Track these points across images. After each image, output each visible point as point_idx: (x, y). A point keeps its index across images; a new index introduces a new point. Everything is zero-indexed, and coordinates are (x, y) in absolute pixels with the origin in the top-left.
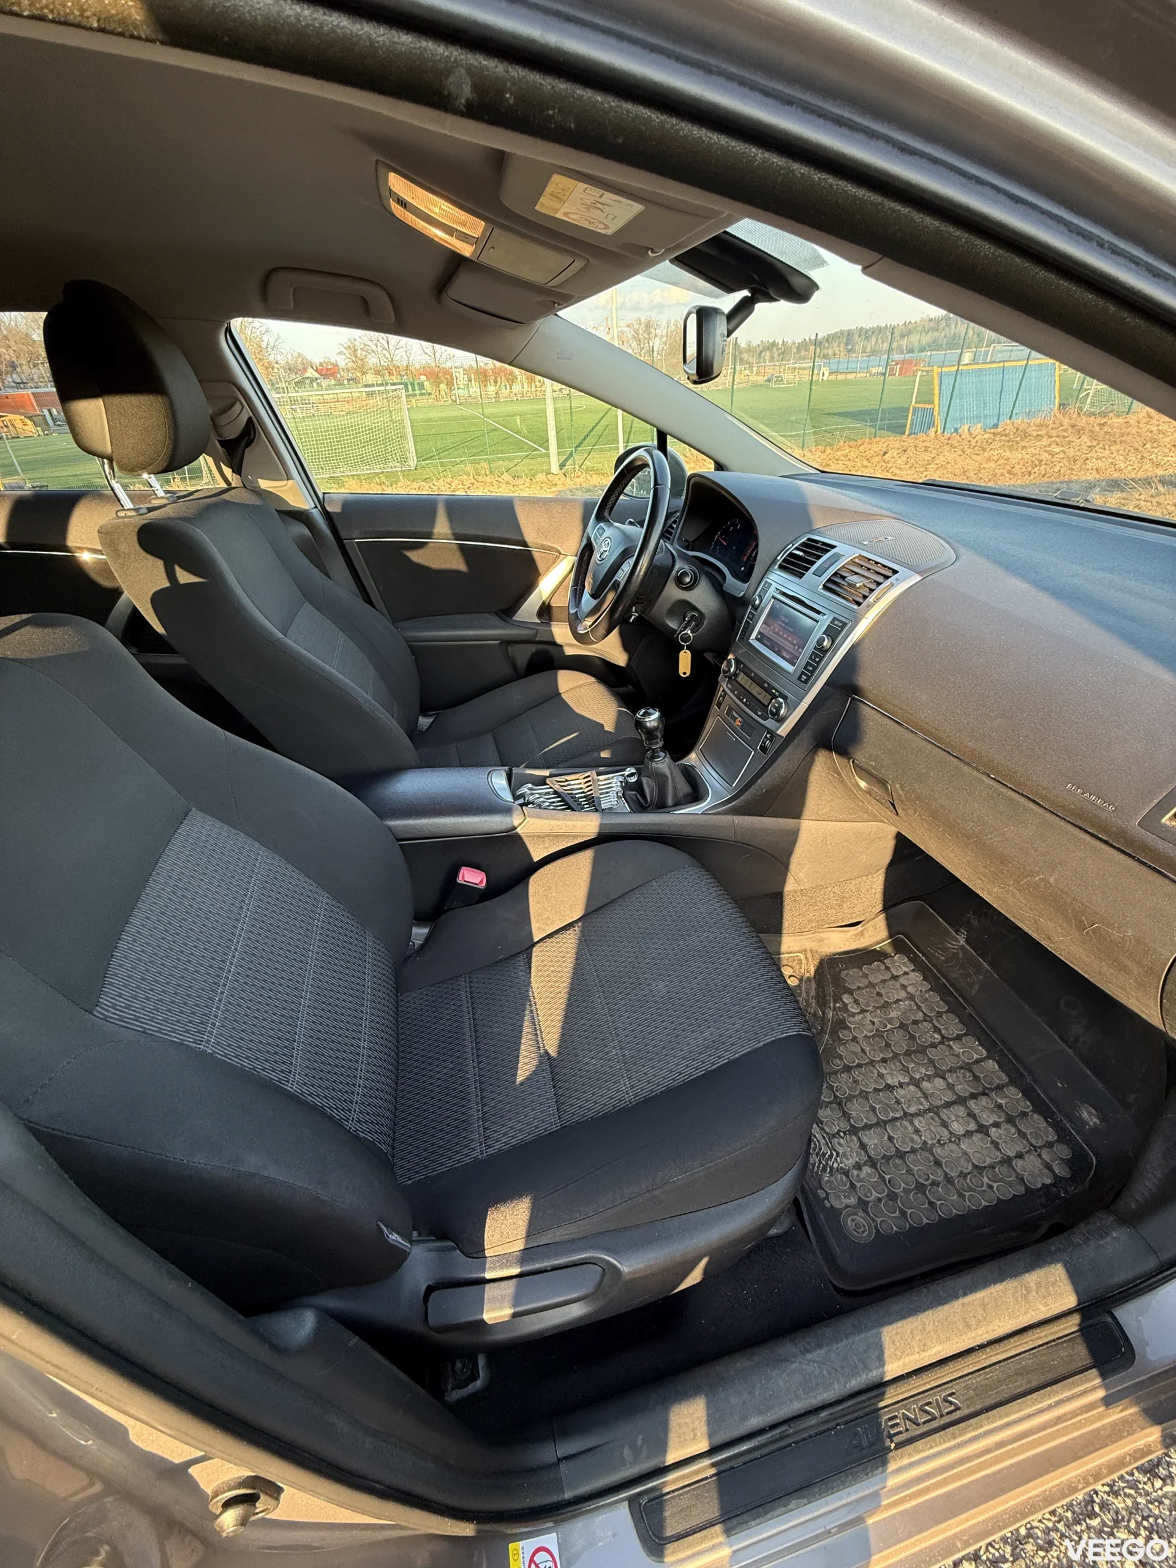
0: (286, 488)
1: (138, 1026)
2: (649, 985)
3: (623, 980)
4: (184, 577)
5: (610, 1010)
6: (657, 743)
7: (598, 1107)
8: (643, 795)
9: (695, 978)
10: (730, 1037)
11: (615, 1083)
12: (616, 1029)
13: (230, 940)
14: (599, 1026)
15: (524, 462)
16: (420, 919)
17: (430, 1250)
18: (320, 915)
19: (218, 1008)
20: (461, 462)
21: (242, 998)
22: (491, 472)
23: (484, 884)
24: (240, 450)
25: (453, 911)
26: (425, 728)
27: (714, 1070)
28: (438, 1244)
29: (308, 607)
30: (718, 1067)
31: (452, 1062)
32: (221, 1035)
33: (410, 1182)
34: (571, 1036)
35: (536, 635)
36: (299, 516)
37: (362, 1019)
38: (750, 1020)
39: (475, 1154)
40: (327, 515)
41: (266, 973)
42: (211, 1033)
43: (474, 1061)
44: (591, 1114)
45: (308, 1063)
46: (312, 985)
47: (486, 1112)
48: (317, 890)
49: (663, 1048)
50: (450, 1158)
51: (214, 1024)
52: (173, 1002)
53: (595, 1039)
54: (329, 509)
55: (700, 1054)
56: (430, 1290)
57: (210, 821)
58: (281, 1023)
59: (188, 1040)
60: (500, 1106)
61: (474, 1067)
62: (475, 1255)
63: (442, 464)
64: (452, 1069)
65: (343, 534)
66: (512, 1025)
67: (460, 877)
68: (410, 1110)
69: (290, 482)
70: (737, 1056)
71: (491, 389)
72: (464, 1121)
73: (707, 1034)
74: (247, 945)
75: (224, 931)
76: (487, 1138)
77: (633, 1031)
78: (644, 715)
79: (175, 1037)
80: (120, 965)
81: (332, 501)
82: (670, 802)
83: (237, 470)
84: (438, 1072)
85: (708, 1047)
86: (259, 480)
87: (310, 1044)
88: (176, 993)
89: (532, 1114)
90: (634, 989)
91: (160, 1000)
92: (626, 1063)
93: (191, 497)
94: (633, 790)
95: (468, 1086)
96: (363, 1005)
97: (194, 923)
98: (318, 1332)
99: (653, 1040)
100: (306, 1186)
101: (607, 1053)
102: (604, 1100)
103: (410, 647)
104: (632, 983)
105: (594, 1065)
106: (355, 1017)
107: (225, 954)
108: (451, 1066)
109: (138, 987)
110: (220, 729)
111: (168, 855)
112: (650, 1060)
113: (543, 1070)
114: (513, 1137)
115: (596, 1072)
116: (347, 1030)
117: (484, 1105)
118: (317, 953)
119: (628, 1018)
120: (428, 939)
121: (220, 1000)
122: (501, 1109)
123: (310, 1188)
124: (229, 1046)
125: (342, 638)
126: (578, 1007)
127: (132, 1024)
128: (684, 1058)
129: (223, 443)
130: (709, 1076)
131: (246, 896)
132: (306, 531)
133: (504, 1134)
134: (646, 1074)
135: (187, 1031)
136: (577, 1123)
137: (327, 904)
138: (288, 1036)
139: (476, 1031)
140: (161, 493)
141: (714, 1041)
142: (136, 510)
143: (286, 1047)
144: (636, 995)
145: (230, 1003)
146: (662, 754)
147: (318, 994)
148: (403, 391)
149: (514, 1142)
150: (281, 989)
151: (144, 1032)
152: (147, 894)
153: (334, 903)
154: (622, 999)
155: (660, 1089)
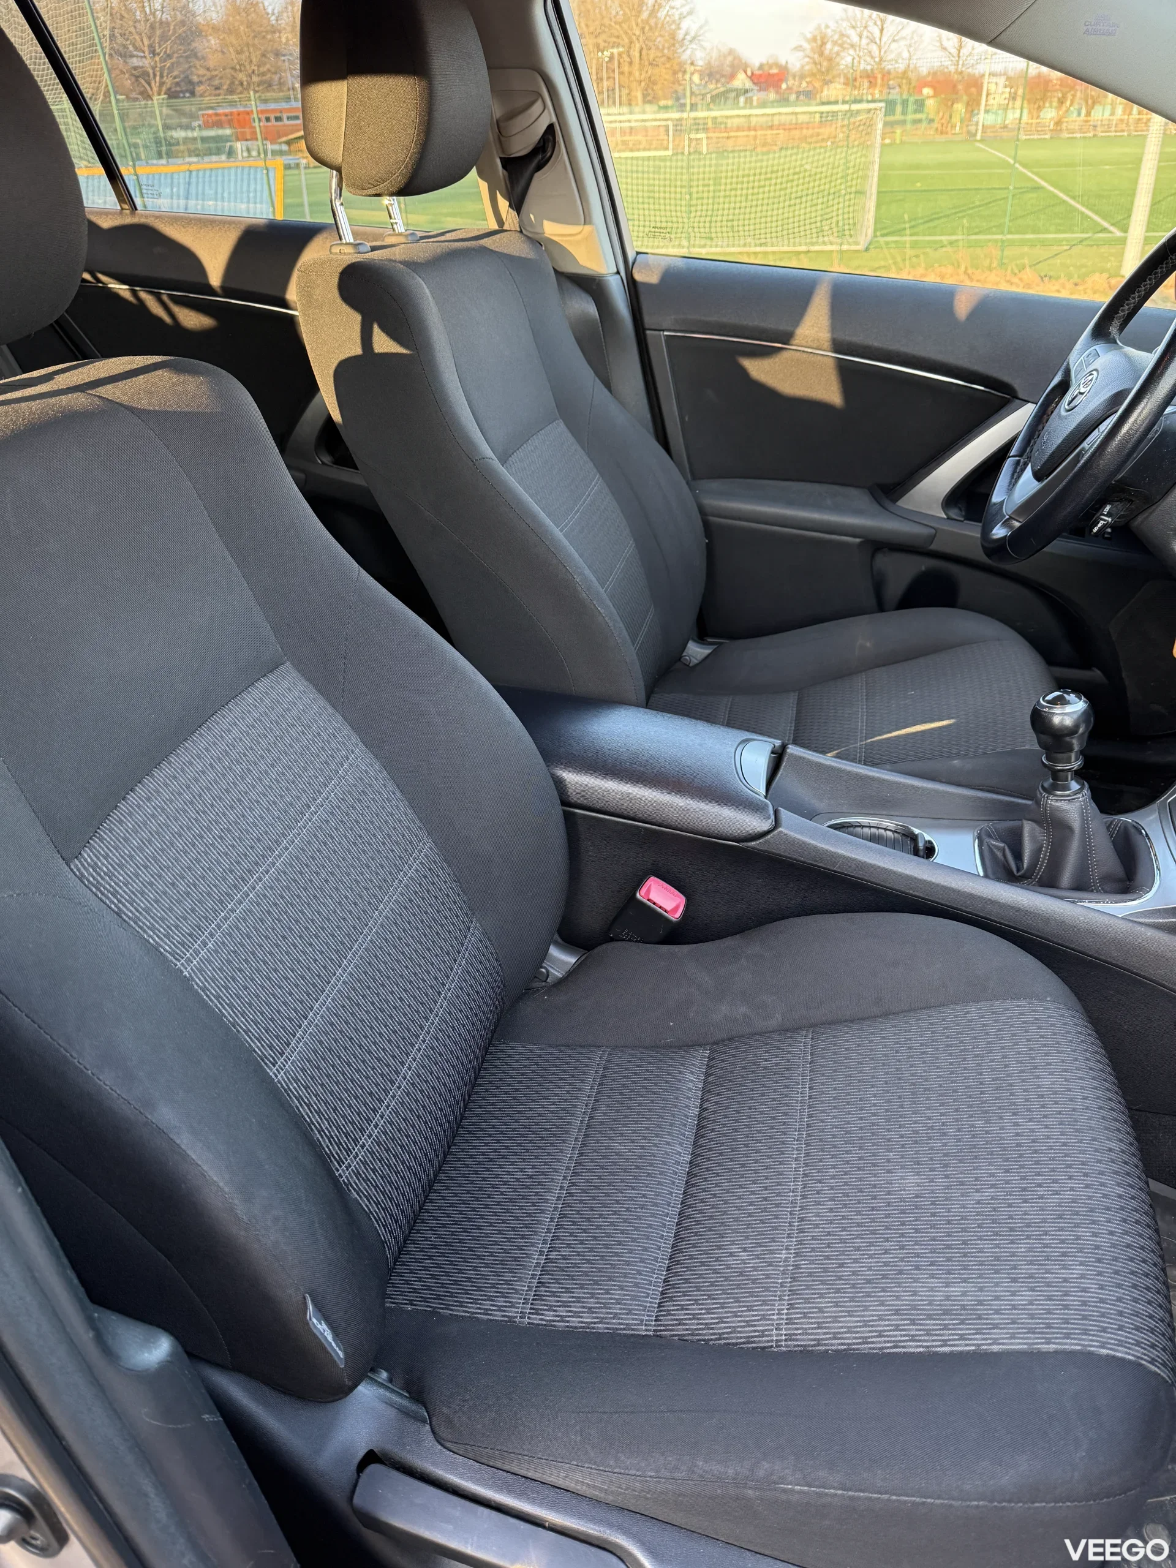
0: (579, 237)
1: (113, 903)
2: (889, 1171)
3: (849, 1147)
4: (383, 343)
5: (805, 1185)
6: (1069, 761)
7: (722, 1329)
8: (1018, 856)
9: (978, 1191)
10: (997, 1312)
11: (765, 1303)
12: (802, 1219)
13: (270, 849)
14: (777, 1205)
15: (1075, 250)
16: (570, 938)
17: (391, 1404)
18: (410, 867)
19: (219, 927)
20: (951, 243)
21: (257, 930)
22: (1002, 264)
23: (678, 914)
24: (527, 174)
25: (620, 944)
26: (695, 661)
27: (944, 1354)
28: (405, 1403)
29: (560, 427)
30: (952, 1353)
31: (533, 1167)
32: (209, 961)
33: (409, 1308)
34: (726, 1202)
35: (932, 538)
36: (590, 285)
37: (417, 1036)
38: (1050, 1298)
39: (512, 1312)
40: (633, 287)
41: (303, 913)
42: (197, 952)
43: (565, 1178)
44: (707, 1334)
45: (312, 1056)
46: (361, 957)
47: (551, 1261)
48: (419, 833)
49: (869, 1282)
50: (475, 1301)
51: (205, 944)
52: (165, 893)
53: (762, 1222)
54: (638, 277)
55: (929, 1317)
56: (371, 1458)
57: (302, 685)
58: (297, 986)
59: (166, 947)
60: (576, 1260)
61: (562, 1188)
62: (448, 1445)
63: (914, 245)
64: (530, 1177)
65: (648, 320)
66: (642, 1147)
67: (643, 891)
68: (450, 1210)
69: (588, 228)
70: (995, 1348)
71: (1049, 114)
72: (515, 1259)
73: (956, 1290)
74: (291, 866)
75: (266, 833)
76: (538, 1297)
77: (829, 1234)
78: (1054, 702)
79: (151, 937)
80: (121, 822)
81: (647, 266)
82: (1066, 877)
83: (517, 205)
84: (509, 1173)
85: (947, 1312)
86: (546, 223)
87: (326, 1033)
88: (173, 884)
89: (617, 1294)
90: (860, 1169)
91: (151, 884)
92: (794, 1279)
93: (442, 238)
94: (1003, 841)
95: (543, 1211)
96: (427, 1019)
97: (232, 807)
98: (164, 1370)
99: (856, 1261)
100: (221, 1184)
101: (772, 1252)
102: (735, 1322)
103: (706, 525)
104: (861, 1158)
105: (743, 1262)
106: (409, 1030)
107: (257, 864)
108: (530, 1172)
109: (131, 857)
110: (356, 565)
111: (230, 710)
112: (838, 1291)
113: (662, 1237)
114: (577, 1315)
115: (741, 1274)
116: (390, 1041)
117: (552, 1249)
118: (387, 917)
119: (831, 1210)
120: (573, 973)
121: (226, 919)
122: (575, 1266)
123: (226, 1190)
124: (213, 979)
125: (597, 484)
126: (757, 1161)
127: (108, 898)
128: (897, 1312)
129: (507, 163)
130: (929, 1361)
131: (315, 800)
132: (592, 309)
133: (565, 1304)
134: (821, 1310)
135: (168, 936)
136: (682, 1339)
137: (427, 856)
138: (299, 1006)
139: (586, 1136)
140: (400, 228)
141: (963, 1307)
142: (356, 245)
143: (290, 1019)
144: (860, 1180)
145: (237, 928)
146: (1074, 786)
147: (365, 973)
148: (881, 114)
149: (575, 1322)
150: (314, 941)
151: (118, 914)
152: (186, 749)
153: (437, 859)
154: (833, 1177)
155: (835, 1345)
